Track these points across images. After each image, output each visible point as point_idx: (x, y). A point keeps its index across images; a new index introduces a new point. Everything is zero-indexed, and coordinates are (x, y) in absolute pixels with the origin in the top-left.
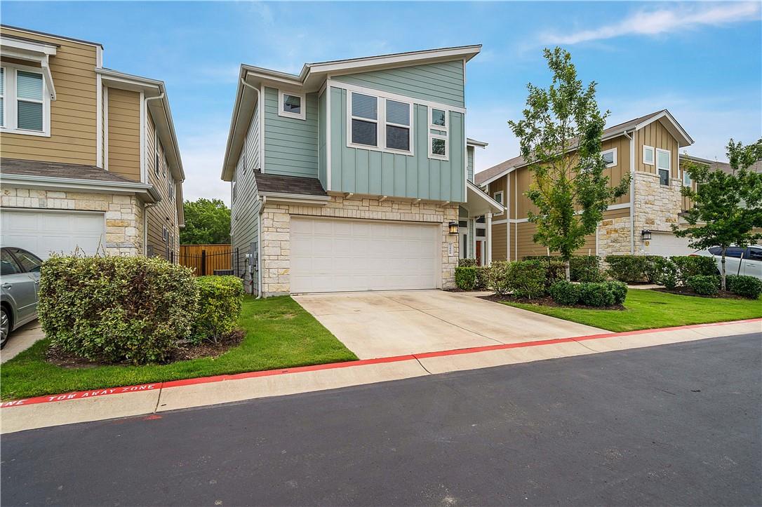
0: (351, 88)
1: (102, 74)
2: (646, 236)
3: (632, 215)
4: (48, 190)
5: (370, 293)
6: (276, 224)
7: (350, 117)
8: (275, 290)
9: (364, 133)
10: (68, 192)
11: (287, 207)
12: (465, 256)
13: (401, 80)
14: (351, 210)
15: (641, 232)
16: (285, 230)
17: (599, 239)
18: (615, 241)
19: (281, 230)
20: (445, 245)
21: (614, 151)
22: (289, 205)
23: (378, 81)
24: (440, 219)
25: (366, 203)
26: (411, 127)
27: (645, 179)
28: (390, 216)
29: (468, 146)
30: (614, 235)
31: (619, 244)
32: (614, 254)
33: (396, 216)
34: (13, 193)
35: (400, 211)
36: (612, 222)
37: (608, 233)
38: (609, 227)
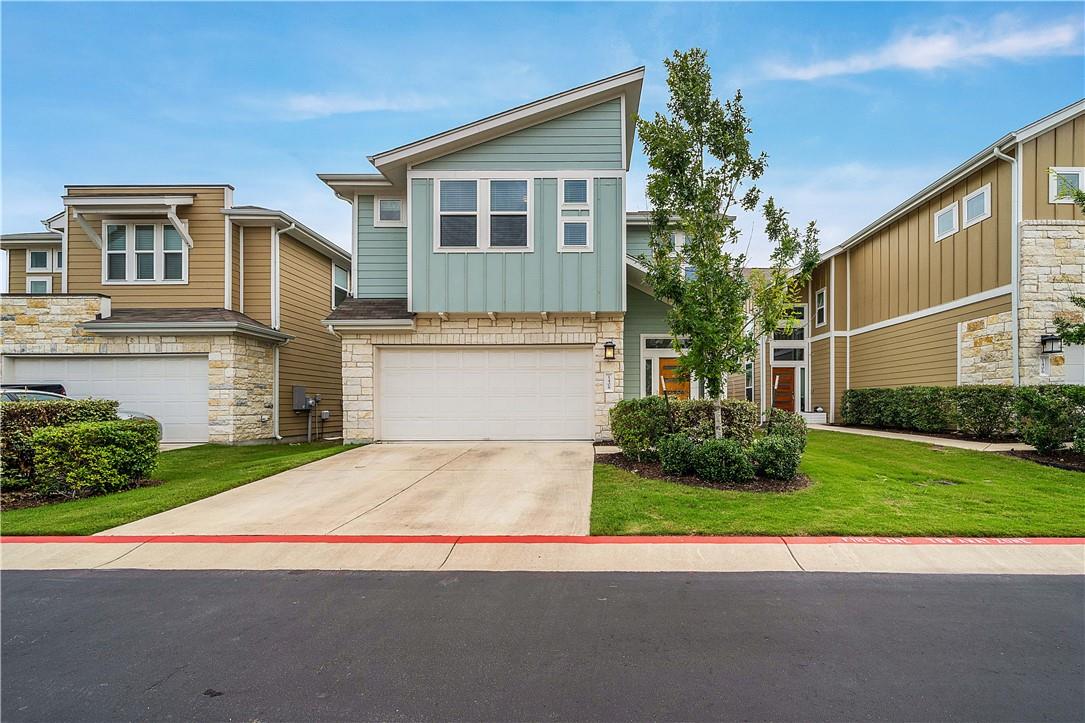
0: (439, 176)
1: (230, 215)
2: (1048, 347)
3: (1014, 308)
4: (162, 335)
5: (487, 444)
6: (355, 358)
7: (437, 213)
8: (354, 437)
9: (459, 231)
10: (177, 336)
11: (368, 337)
12: (649, 391)
13: (515, 149)
14: (452, 334)
15: (1039, 339)
16: (366, 365)
17: (963, 357)
18: (987, 359)
19: (362, 365)
20: (600, 376)
21: (986, 189)
22: (371, 333)
23: (481, 158)
24: (590, 337)
25: (473, 324)
26: (530, 213)
27: (1051, 234)
28: (508, 339)
29: (628, 226)
30: (986, 348)
31: (994, 364)
32: (987, 382)
33: (518, 338)
34: (136, 340)
35: (524, 331)
36: (982, 323)
37: (975, 343)
38: (979, 333)
